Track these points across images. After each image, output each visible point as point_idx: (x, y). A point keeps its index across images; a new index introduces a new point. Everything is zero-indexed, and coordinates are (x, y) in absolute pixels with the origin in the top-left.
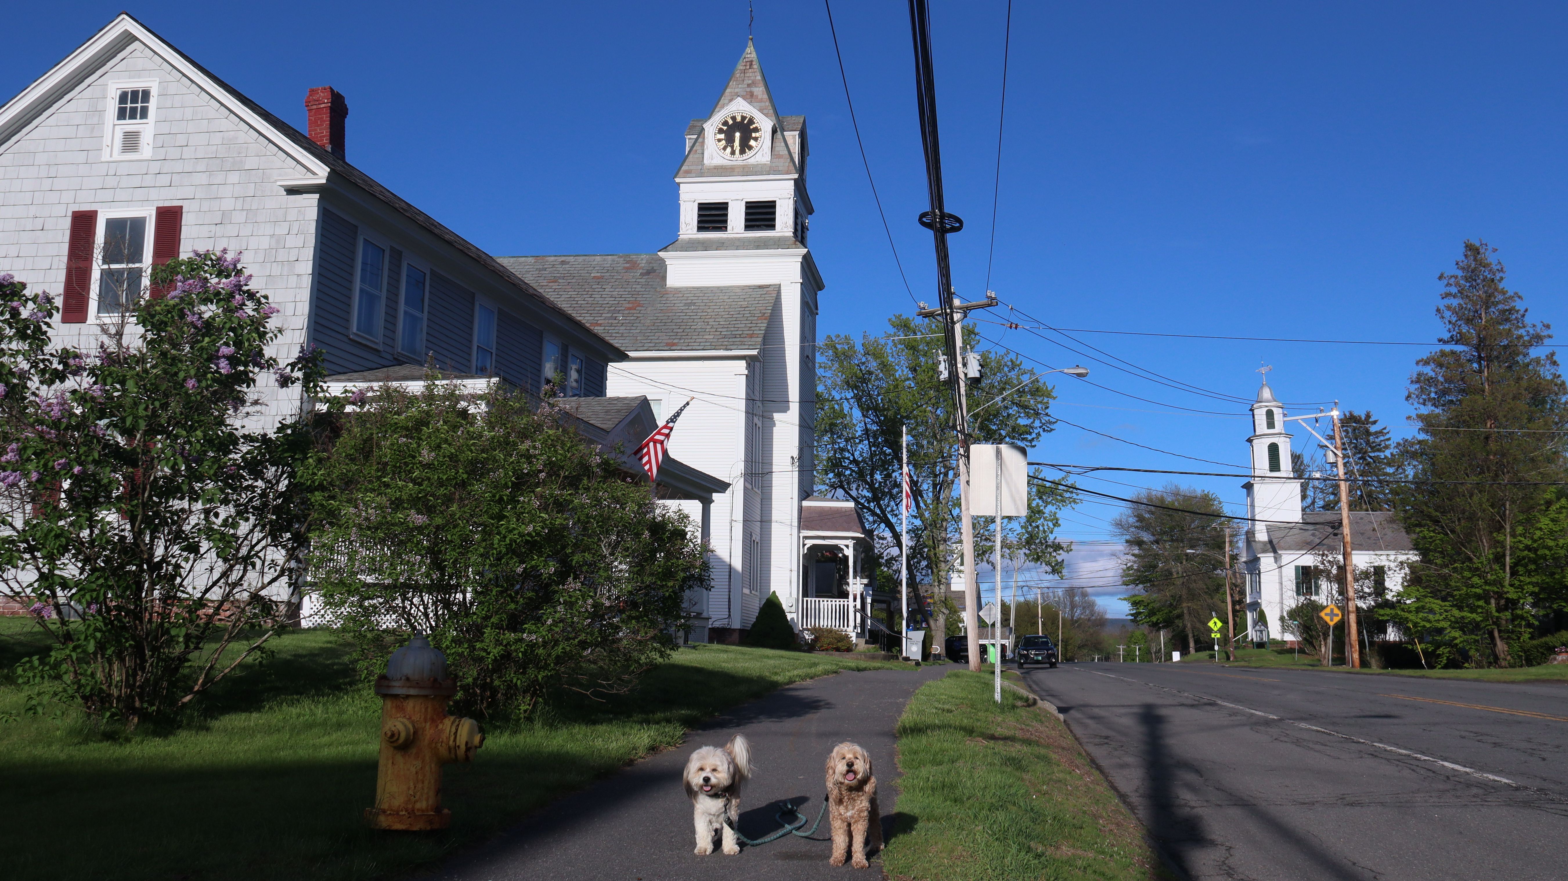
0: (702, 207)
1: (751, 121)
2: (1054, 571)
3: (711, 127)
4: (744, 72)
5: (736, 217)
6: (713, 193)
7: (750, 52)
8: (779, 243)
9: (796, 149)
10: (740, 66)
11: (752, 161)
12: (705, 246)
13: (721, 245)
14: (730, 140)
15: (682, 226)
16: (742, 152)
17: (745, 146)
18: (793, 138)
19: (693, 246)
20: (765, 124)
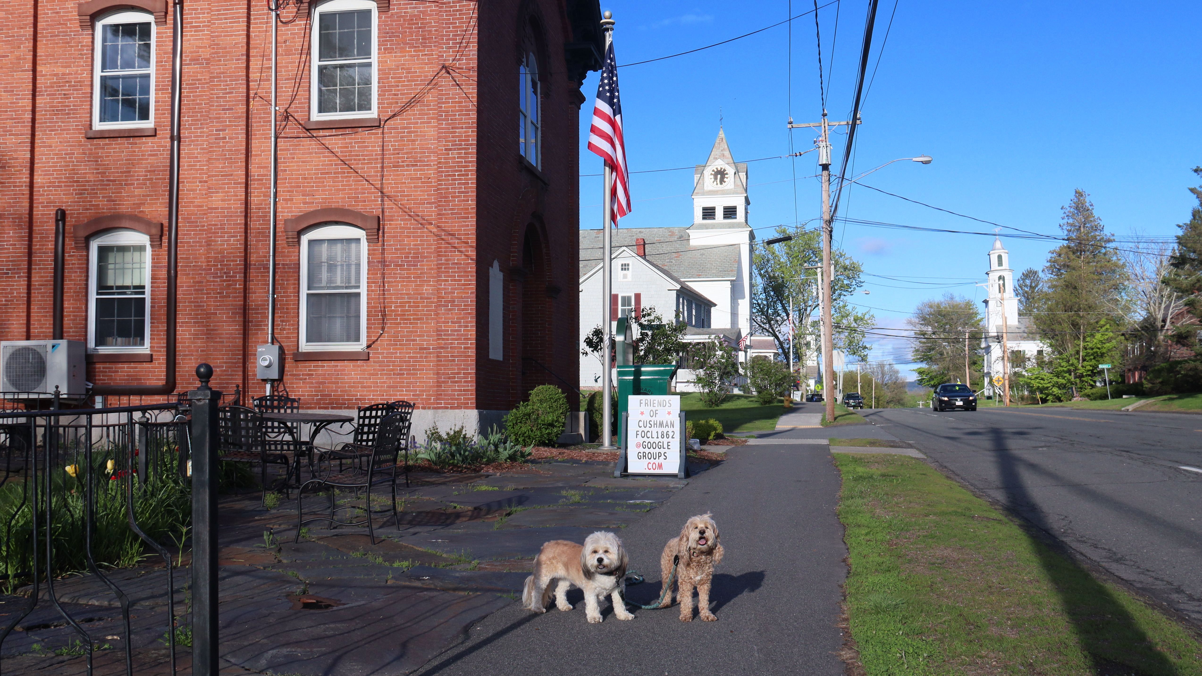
0: (704, 209)
1: (725, 170)
2: (863, 360)
3: (708, 172)
4: (719, 144)
5: (719, 213)
6: (709, 203)
7: (722, 134)
8: (739, 225)
9: (744, 181)
10: (718, 141)
11: (726, 188)
12: (706, 227)
13: (713, 227)
14: (716, 179)
15: (696, 217)
16: (721, 183)
17: (722, 181)
18: (743, 175)
19: (701, 227)
20: (730, 171)
